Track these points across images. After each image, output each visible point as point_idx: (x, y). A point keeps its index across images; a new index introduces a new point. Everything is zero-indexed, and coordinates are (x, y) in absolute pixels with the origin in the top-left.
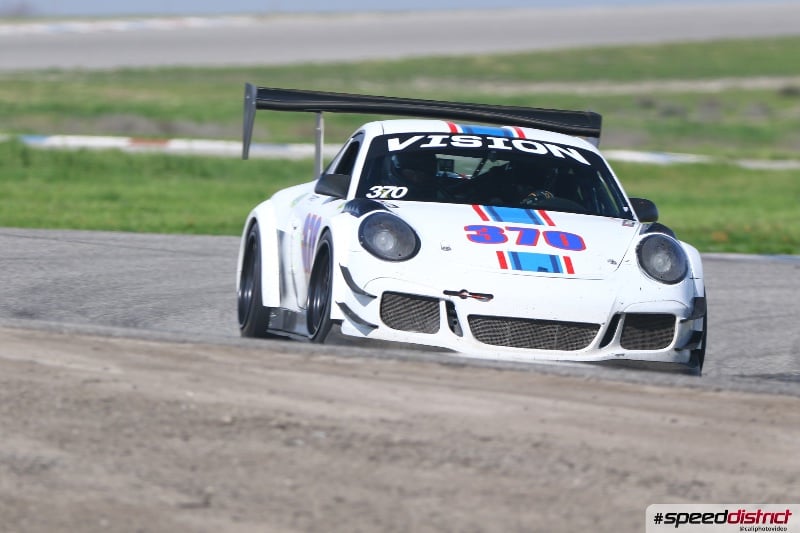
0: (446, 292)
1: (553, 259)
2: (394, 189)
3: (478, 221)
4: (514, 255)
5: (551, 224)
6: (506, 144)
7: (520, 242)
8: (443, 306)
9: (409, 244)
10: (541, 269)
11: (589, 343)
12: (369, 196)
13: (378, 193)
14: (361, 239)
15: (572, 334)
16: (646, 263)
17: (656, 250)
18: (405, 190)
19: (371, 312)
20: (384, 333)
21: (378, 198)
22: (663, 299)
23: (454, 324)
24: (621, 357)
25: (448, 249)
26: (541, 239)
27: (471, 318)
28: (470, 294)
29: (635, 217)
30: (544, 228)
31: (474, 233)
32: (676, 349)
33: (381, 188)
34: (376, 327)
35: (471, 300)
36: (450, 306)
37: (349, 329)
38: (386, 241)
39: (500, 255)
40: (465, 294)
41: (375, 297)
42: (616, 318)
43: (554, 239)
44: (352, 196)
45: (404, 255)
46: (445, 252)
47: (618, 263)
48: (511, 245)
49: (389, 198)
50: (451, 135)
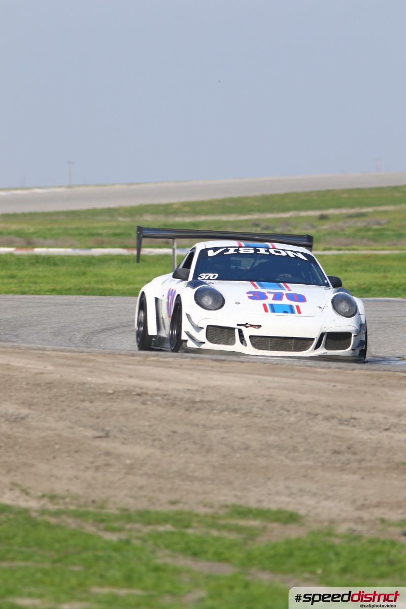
0: (238, 325)
1: (291, 306)
2: (212, 275)
3: (253, 289)
4: (271, 305)
5: (289, 290)
6: (266, 251)
7: (274, 299)
8: (237, 332)
9: (219, 301)
10: (285, 312)
11: (309, 347)
12: (199, 278)
13: (203, 277)
14: (195, 300)
15: (301, 343)
16: (336, 308)
17: (341, 301)
18: (217, 275)
19: (201, 336)
20: (208, 345)
21: (204, 279)
22: (345, 324)
23: (242, 340)
24: (325, 354)
25: (239, 303)
26: (285, 297)
27: (251, 337)
28: (250, 325)
29: (331, 286)
30: (286, 292)
31: (252, 295)
32: (353, 350)
33: (205, 275)
34: (204, 343)
35: (251, 328)
36: (240, 331)
37: (191, 344)
38: (208, 300)
39: (265, 305)
40: (247, 325)
41: (203, 328)
42: (322, 335)
43: (291, 297)
44: (190, 278)
45: (217, 307)
46: (237, 305)
47: (323, 308)
48: (270, 301)
49: (209, 279)
50: (239, 247)
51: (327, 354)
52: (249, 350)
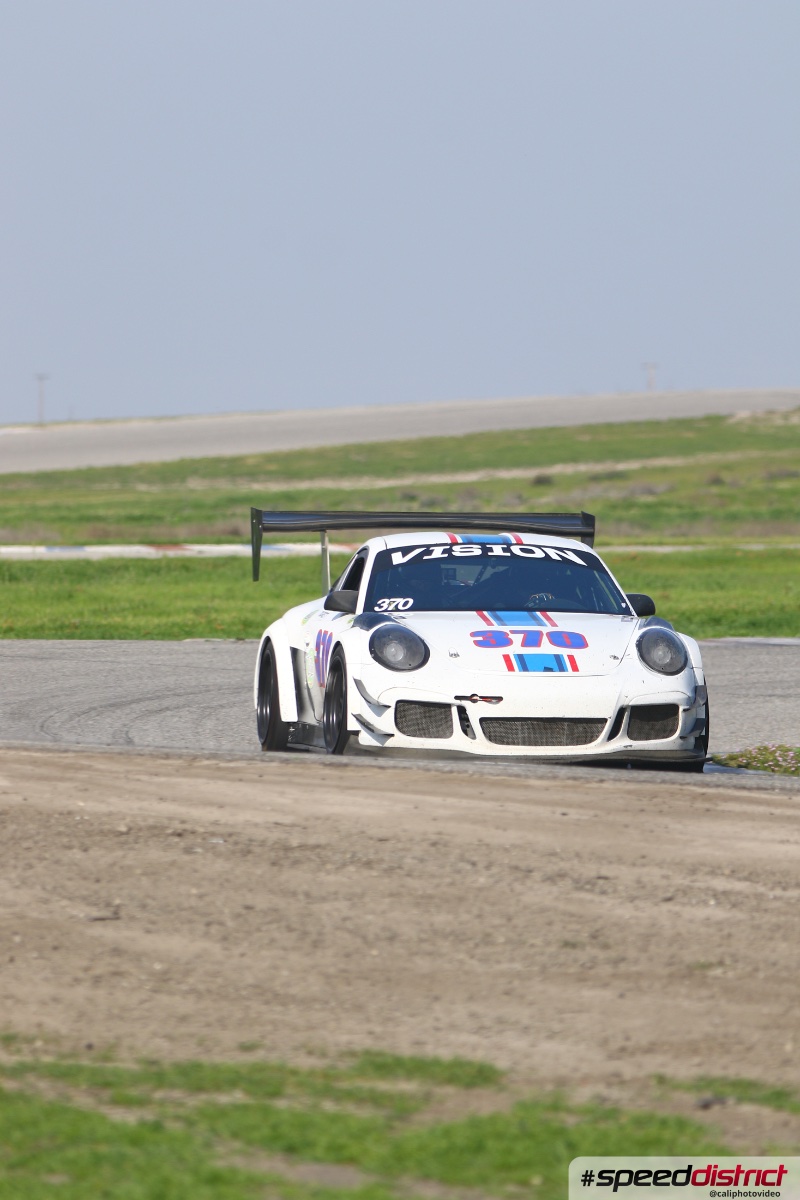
0: (457, 698)
1: (558, 658)
2: (401, 601)
3: (482, 626)
4: (520, 658)
5: (554, 625)
6: (504, 550)
7: (525, 644)
8: (454, 711)
9: (418, 653)
10: (550, 670)
11: (597, 737)
12: (376, 609)
13: (385, 605)
14: (371, 652)
15: (583, 728)
16: (647, 657)
17: (656, 643)
18: (411, 601)
19: (386, 722)
20: (400, 740)
21: (386, 611)
22: (666, 689)
23: (466, 727)
24: (629, 748)
25: (456, 655)
26: (545, 639)
27: (482, 720)
28: (481, 697)
29: (634, 613)
30: (547, 629)
31: (480, 638)
32: (681, 737)
34: (392, 735)
35: (481, 703)
36: (462, 711)
37: (365, 739)
38: (395, 652)
39: (507, 658)
40: (475, 698)
41: (389, 707)
42: (621, 711)
43: (558, 639)
44: (360, 610)
45: (414, 665)
46: (453, 659)
47: (620, 658)
48: (516, 648)
49: (397, 609)
50: (452, 545)
51: (632, 749)
52: (481, 745)
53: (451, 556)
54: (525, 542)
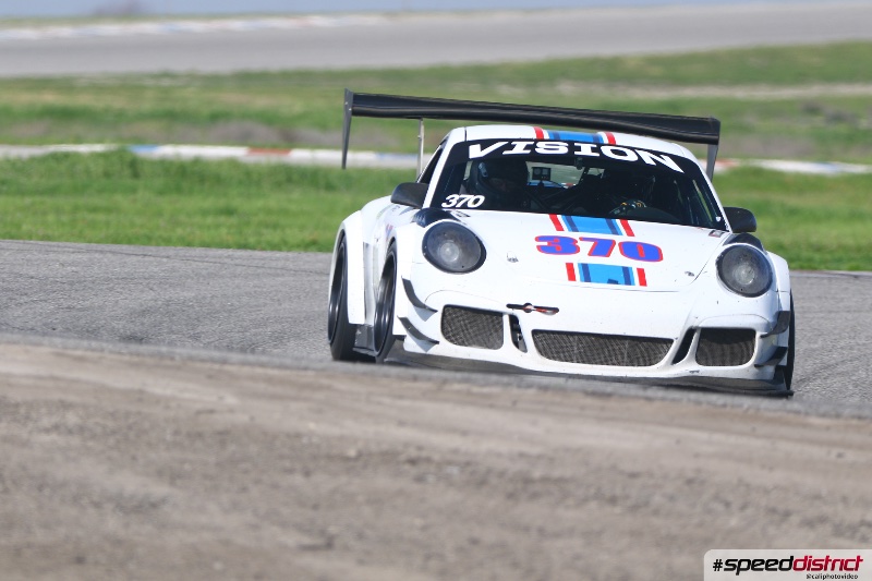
0: (509, 306)
1: (626, 271)
2: (471, 198)
3: (551, 231)
4: (585, 267)
5: (630, 233)
6: (593, 150)
7: (593, 253)
8: (506, 320)
9: (474, 254)
10: (611, 282)
11: (661, 358)
12: (444, 205)
13: (454, 202)
14: (425, 250)
15: (645, 349)
16: (726, 275)
17: (738, 262)
18: (482, 199)
19: (432, 327)
20: (446, 349)
21: (454, 207)
22: (744, 312)
23: (518, 341)
24: (696, 374)
25: (515, 260)
26: (616, 249)
27: (535, 332)
28: (535, 307)
29: (729, 228)
30: (623, 238)
31: (545, 244)
32: (756, 366)
33: (457, 197)
34: (437, 343)
35: (535, 314)
36: (514, 320)
37: (411, 345)
38: (450, 252)
39: (570, 267)
40: (528, 307)
41: (436, 311)
42: (690, 333)
43: (632, 250)
44: (427, 204)
45: (469, 267)
46: (511, 264)
47: (695, 274)
48: (582, 257)
49: (465, 206)
50: (536, 141)
51: (699, 374)
52: (531, 359)
53: (533, 151)
54: (618, 143)
